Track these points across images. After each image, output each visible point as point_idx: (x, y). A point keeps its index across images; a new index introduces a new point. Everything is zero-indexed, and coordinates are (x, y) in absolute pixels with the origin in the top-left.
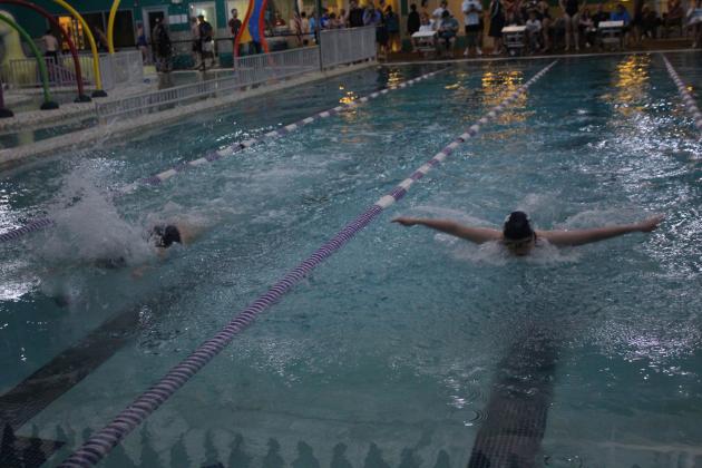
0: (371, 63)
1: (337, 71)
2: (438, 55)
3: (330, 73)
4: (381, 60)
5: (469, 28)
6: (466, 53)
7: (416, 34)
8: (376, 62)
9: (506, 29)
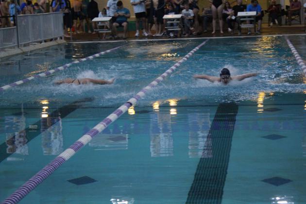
0: (59, 41)
1: (31, 48)
2: (113, 36)
3: (25, 49)
4: (66, 39)
5: (138, 15)
6: (137, 34)
7: (95, 19)
8: (63, 41)
9: (166, 17)
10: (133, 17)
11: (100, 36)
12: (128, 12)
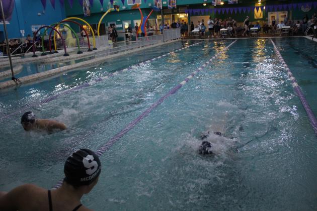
0: (179, 40)
1: (168, 42)
2: (200, 37)
3: (166, 43)
4: (182, 39)
5: (210, 29)
6: (209, 37)
7: (193, 31)
8: (180, 40)
9: (221, 30)
10: (207, 30)
11: (195, 38)
12: (206, 28)
